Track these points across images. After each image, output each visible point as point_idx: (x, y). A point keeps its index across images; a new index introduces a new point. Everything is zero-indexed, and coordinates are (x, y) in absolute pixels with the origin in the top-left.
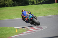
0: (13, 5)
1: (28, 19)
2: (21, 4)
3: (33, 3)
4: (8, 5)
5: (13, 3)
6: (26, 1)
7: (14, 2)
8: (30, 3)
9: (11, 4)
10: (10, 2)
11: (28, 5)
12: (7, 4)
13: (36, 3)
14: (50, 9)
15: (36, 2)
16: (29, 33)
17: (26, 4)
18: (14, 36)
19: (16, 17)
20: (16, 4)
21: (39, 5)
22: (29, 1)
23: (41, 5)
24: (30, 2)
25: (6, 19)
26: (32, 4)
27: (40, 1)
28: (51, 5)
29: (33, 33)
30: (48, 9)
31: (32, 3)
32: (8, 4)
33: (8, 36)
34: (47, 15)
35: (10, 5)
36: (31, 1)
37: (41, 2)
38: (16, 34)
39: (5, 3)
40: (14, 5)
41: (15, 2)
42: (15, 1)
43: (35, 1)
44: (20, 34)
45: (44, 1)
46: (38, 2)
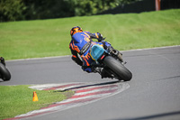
0: (24, 17)
1: (91, 60)
2: (49, 12)
3: (87, 11)
4: (10, 16)
5: (25, 8)
6: (66, 4)
7: (27, 5)
8: (77, 10)
9: (18, 11)
10: (16, 6)
11: (72, 14)
12: (5, 13)
13: (95, 10)
14: (140, 30)
15: (97, 7)
17: (67, 11)
18: (28, 114)
19: (33, 54)
20: (34, 13)
21: (106, 16)
22: (76, 3)
23: (111, 16)
24: (78, 6)
26: (83, 11)
27: (108, 5)
29: (86, 103)
30: (132, 30)
31: (85, 9)
32: (9, 13)
33: (7, 113)
34: (131, 48)
35: (14, 15)
36: (82, 3)
37: (113, 5)
38: (34, 106)
39: (1, 9)
40: (28, 17)
41: (33, 6)
42: (32, 2)
43: (93, 5)
44: (48, 106)
45: (122, 2)
46: (101, 7)
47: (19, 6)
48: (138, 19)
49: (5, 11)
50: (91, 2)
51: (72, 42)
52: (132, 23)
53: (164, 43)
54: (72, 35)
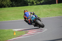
0: (11, 6)
1: (31, 21)
2: (19, 4)
3: (32, 4)
5: (11, 3)
6: (25, 1)
7: (12, 2)
8: (29, 4)
9: (9, 4)
10: (8, 2)
11: (27, 5)
12: (4, 5)
13: (35, 4)
14: (51, 10)
15: (36, 2)
16: (28, 36)
18: (12, 39)
20: (14, 5)
21: (39, 5)
23: (41, 5)
24: (29, 2)
25: (3, 21)
26: (31, 4)
27: (40, 2)
28: (52, 5)
29: (32, 35)
30: (48, 10)
31: (32, 3)
34: (48, 17)
35: (7, 5)
36: (31, 1)
37: (41, 2)
38: (14, 36)
39: (3, 3)
41: (14, 2)
43: (34, 2)
45: (45, 1)
46: (37, 3)
47: (9, 2)
48: (50, 7)
49: (4, 4)
50: (34, 1)
51: (24, 15)
52: (48, 8)
53: (59, 15)
54: (24, 13)
